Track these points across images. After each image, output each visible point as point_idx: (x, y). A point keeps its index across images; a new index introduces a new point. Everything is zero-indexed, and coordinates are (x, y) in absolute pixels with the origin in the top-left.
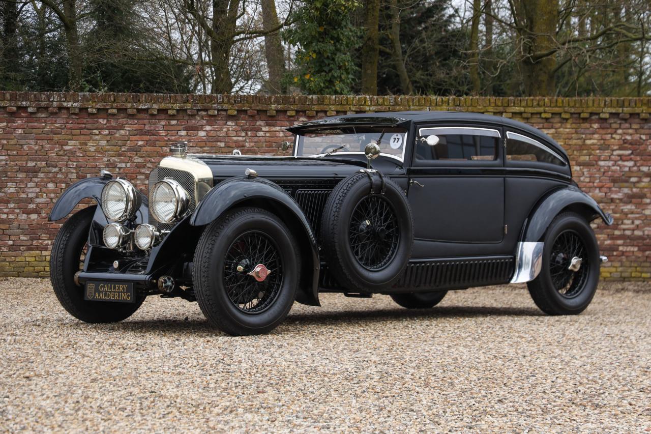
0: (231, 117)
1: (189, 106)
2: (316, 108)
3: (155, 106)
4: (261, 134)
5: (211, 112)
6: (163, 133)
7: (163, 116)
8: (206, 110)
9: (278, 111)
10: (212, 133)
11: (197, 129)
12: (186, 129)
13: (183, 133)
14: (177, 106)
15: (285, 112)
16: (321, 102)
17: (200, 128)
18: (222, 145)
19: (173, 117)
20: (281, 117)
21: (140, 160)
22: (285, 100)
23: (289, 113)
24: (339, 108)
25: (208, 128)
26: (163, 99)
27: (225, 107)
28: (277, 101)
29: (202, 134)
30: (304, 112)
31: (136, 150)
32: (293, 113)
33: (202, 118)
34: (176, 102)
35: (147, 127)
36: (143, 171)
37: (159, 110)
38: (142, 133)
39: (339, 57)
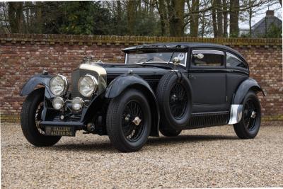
0: (52, 45)
1: (31, 40)
2: (93, 41)
3: (15, 40)
4: (66, 53)
5: (42, 43)
6: (19, 53)
7: (18, 44)
8: (40, 42)
9: (74, 43)
10: (43, 53)
11: (35, 51)
12: (30, 51)
13: (28, 53)
14: (26, 40)
15: (77, 43)
16: (94, 38)
17: (37, 50)
18: (47, 58)
19: (23, 45)
20: (75, 45)
21: (7, 65)
22: (78, 38)
23: (80, 44)
24: (103, 41)
25: (40, 50)
26: (19, 36)
27: (49, 40)
28: (74, 38)
29: (37, 53)
30: (87, 43)
31: (5, 61)
32: (82, 44)
33: (37, 45)
34: (25, 37)
35: (11, 50)
36: (9, 70)
37: (17, 42)
38: (8, 52)
39: (88, 18)
